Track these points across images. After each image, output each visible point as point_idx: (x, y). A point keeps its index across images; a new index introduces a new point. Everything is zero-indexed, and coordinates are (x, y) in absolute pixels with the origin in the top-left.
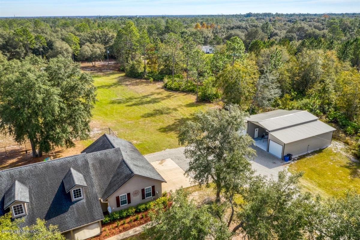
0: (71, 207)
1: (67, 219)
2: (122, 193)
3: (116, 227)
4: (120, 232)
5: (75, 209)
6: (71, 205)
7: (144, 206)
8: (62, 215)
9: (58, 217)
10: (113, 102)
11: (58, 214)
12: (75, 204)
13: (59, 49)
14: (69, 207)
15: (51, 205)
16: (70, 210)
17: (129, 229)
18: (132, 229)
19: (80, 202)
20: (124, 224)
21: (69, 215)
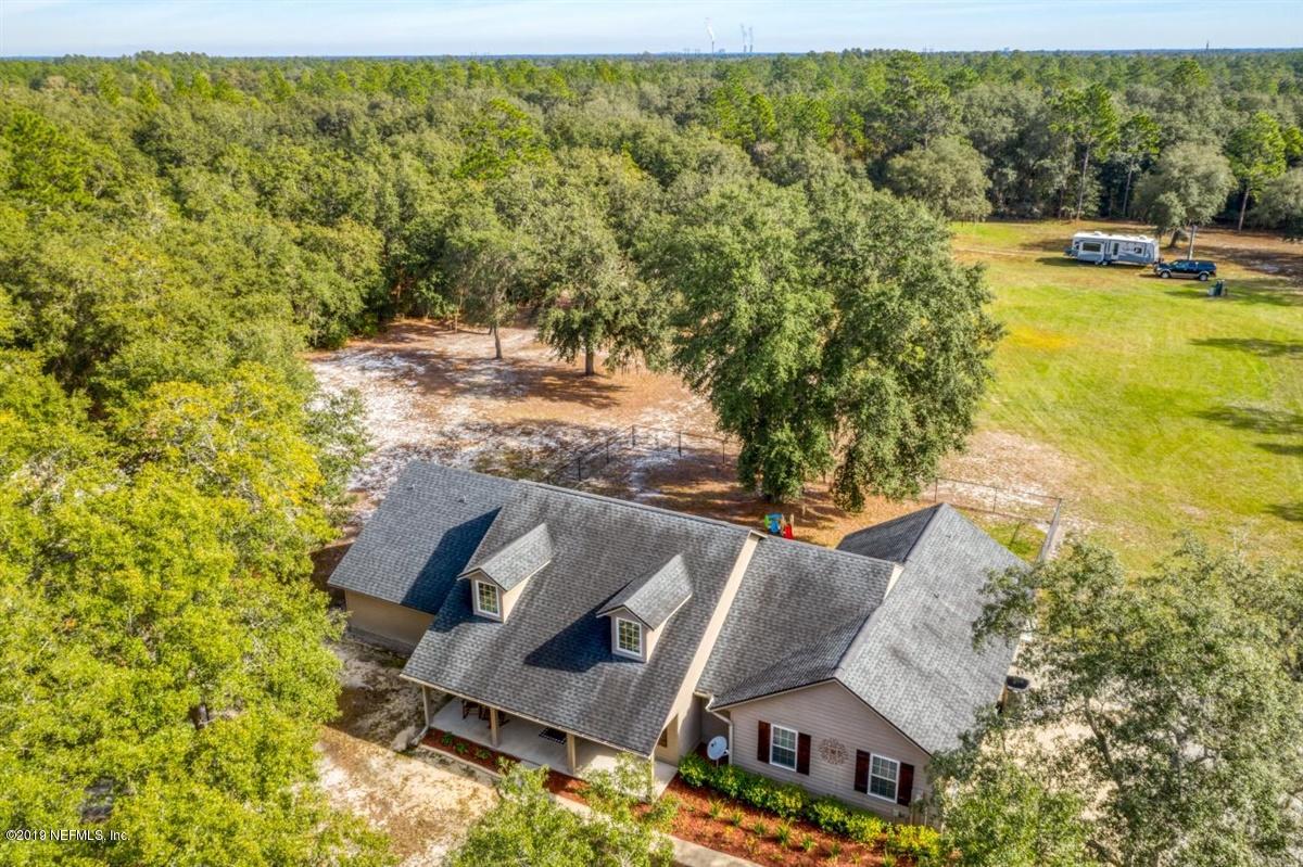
0: (600, 665)
1: (566, 693)
2: (787, 721)
3: (706, 816)
4: (699, 838)
5: (603, 679)
6: (600, 660)
7: (836, 815)
8: (565, 675)
9: (554, 672)
10: (1215, 416)
11: (559, 667)
12: (615, 664)
13: (1176, 173)
14: (595, 663)
15: (565, 631)
16: (591, 671)
17: (727, 851)
18: (733, 859)
19: (629, 665)
20: (731, 823)
21: (580, 685)
